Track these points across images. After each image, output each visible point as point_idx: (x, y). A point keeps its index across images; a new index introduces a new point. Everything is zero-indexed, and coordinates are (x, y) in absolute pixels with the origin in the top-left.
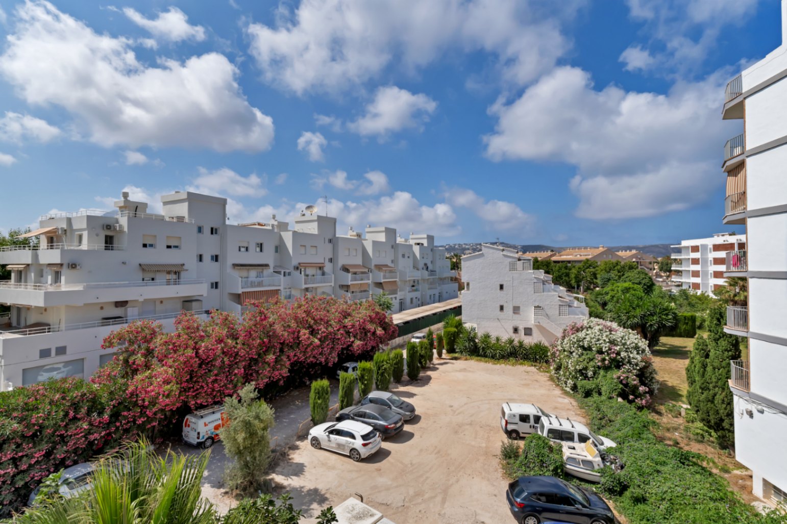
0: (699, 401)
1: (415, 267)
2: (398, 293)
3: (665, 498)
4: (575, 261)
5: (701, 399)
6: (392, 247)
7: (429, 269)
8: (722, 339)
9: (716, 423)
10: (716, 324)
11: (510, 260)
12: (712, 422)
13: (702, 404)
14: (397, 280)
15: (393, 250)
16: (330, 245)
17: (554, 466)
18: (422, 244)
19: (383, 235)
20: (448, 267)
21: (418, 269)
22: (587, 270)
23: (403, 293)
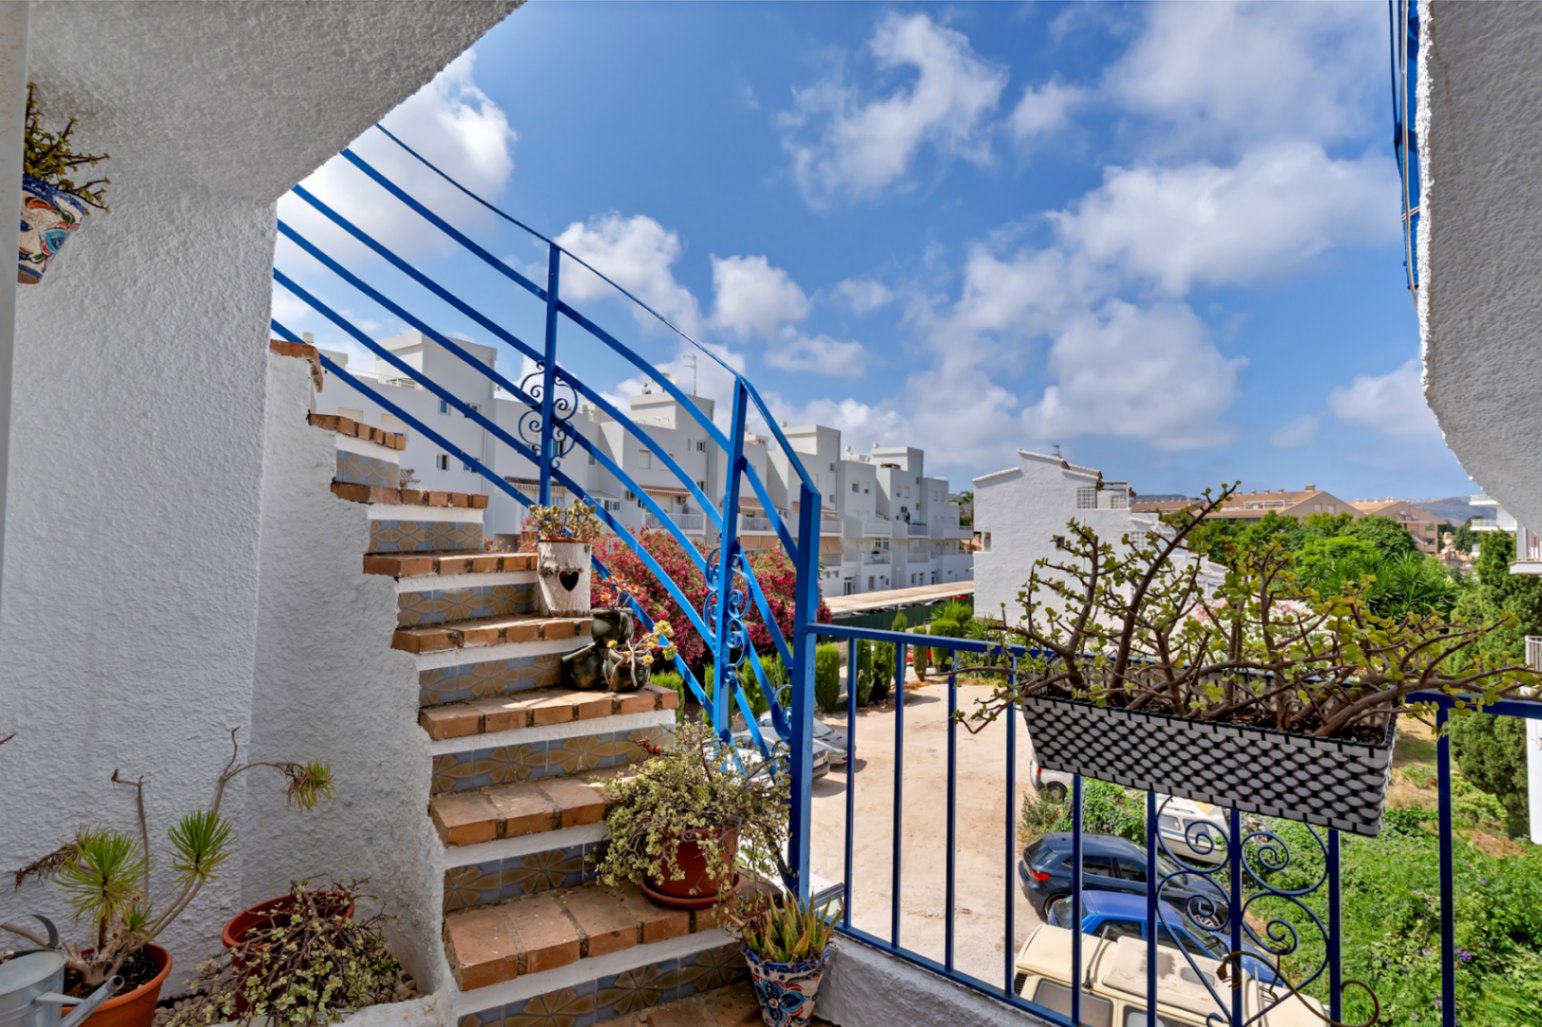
0: (1463, 732)
1: (882, 512)
2: (843, 563)
3: (1350, 882)
4: (1248, 520)
5: (1465, 727)
6: (832, 468)
7: (912, 520)
8: (1510, 597)
9: (1497, 778)
10: (1496, 566)
11: (1080, 484)
12: (1490, 775)
13: (1467, 738)
14: (841, 535)
15: (833, 475)
16: (701, 455)
17: (1124, 827)
18: (898, 467)
19: (813, 441)
20: (954, 519)
21: (886, 518)
22: (1273, 535)
23: (852, 564)
